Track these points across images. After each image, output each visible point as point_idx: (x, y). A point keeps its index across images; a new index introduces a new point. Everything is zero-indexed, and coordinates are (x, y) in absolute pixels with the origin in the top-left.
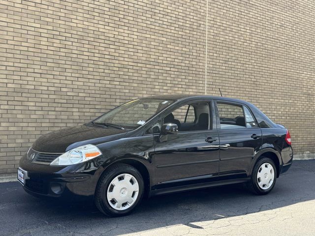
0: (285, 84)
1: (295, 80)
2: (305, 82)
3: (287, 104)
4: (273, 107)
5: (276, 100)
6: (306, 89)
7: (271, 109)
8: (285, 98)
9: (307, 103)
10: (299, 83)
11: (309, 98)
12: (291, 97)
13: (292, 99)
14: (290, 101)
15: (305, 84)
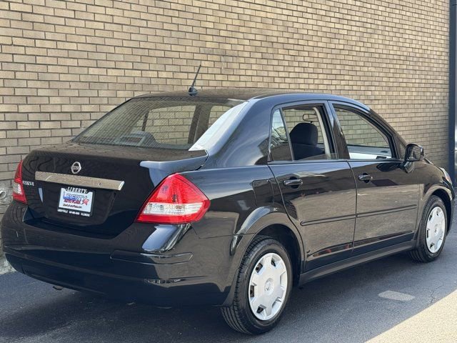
0: (144, 24)
1: (176, 14)
2: (210, 18)
3: (153, 82)
4: (102, 93)
5: (111, 72)
6: (216, 39)
7: (97, 101)
8: (146, 67)
9: (219, 77)
10: (189, 22)
11: (225, 65)
12: (165, 61)
13: (168, 68)
14: (164, 75)
15: (211, 25)
